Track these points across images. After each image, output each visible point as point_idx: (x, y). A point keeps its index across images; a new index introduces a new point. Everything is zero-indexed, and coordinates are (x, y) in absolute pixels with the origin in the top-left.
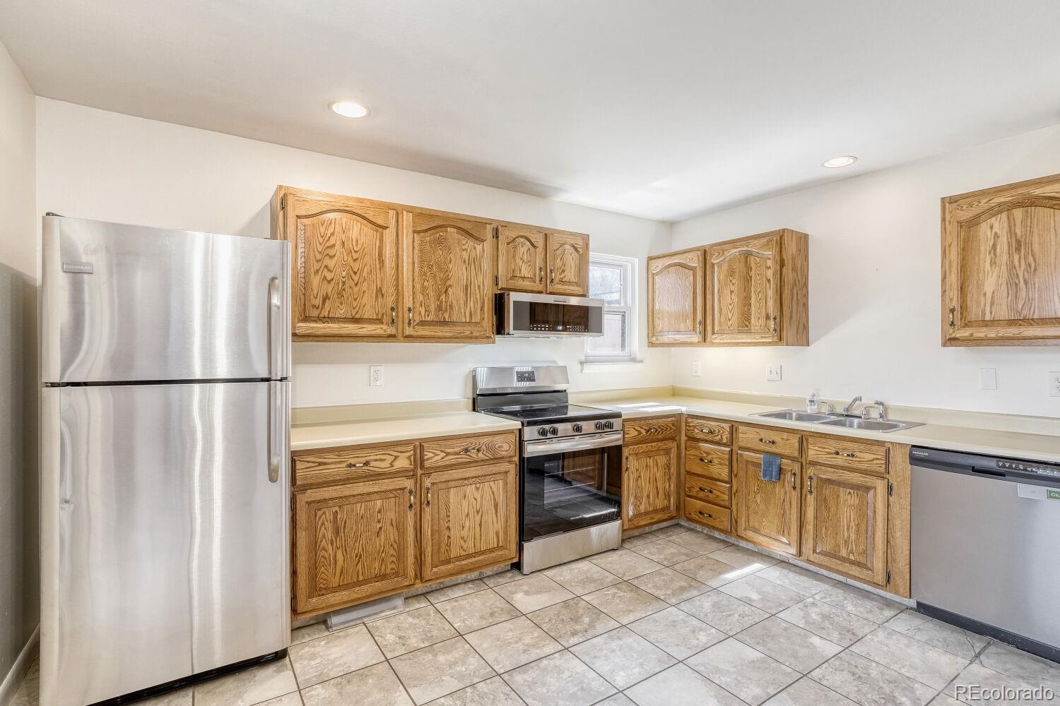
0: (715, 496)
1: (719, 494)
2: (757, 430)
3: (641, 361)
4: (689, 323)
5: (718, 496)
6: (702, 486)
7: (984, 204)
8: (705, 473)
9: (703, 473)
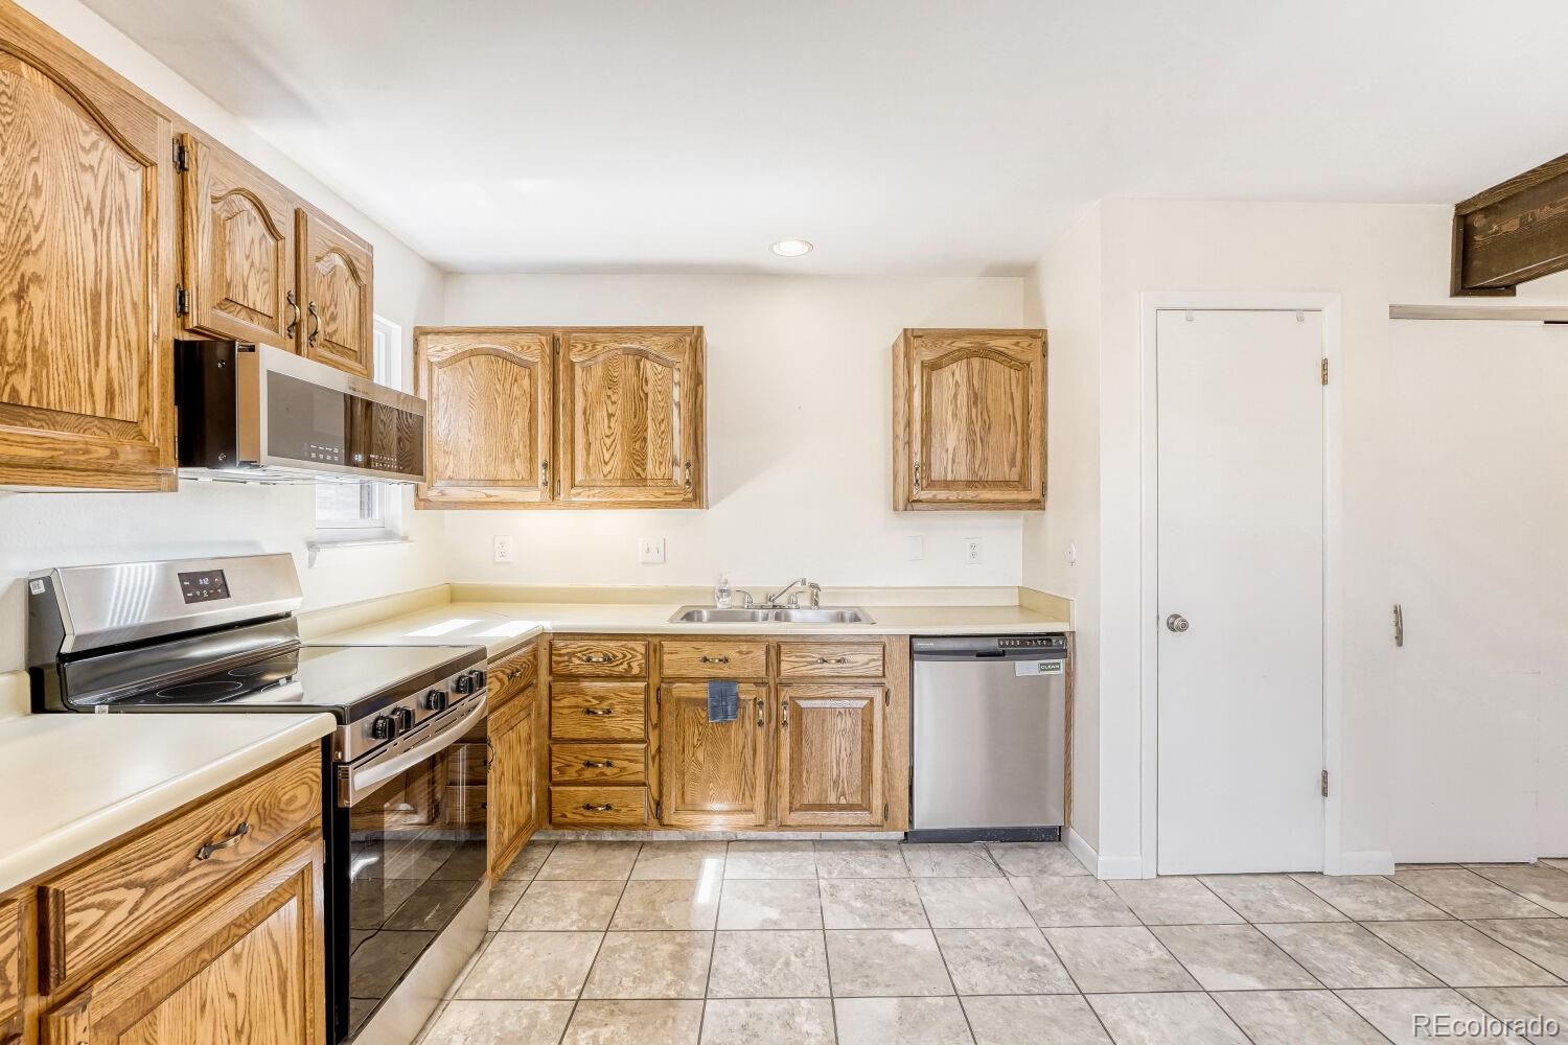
0: (616, 771)
1: (625, 764)
2: (695, 644)
3: (405, 539)
4: (521, 466)
5: (623, 769)
6: (587, 758)
7: (946, 346)
8: (597, 734)
9: (592, 736)
